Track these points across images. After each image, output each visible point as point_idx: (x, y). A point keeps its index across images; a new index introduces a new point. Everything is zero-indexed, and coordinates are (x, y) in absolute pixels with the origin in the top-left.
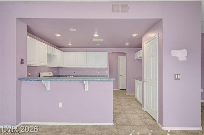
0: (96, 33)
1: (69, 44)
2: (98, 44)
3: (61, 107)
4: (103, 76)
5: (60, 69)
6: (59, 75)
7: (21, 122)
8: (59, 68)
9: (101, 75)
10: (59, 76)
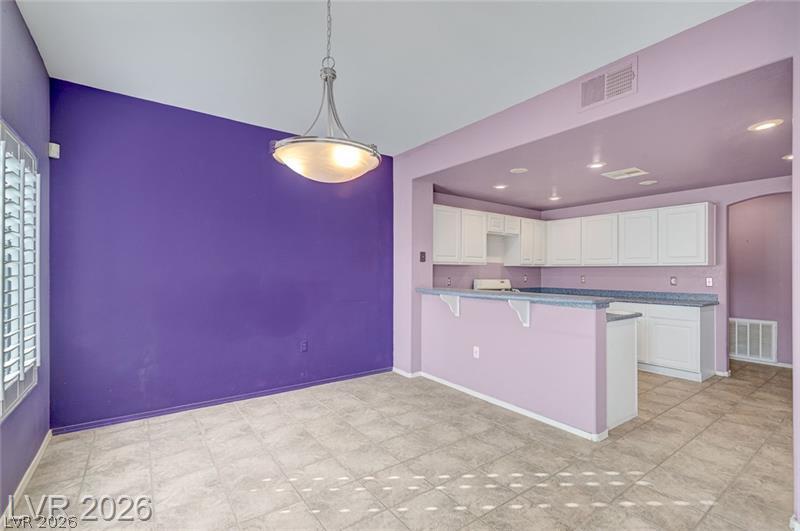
0: (596, 158)
1: (553, 199)
2: (648, 183)
3: (478, 357)
4: (692, 298)
5: (542, 270)
6: (540, 288)
7: (420, 370)
8: (540, 268)
9: (683, 294)
10: (538, 290)
